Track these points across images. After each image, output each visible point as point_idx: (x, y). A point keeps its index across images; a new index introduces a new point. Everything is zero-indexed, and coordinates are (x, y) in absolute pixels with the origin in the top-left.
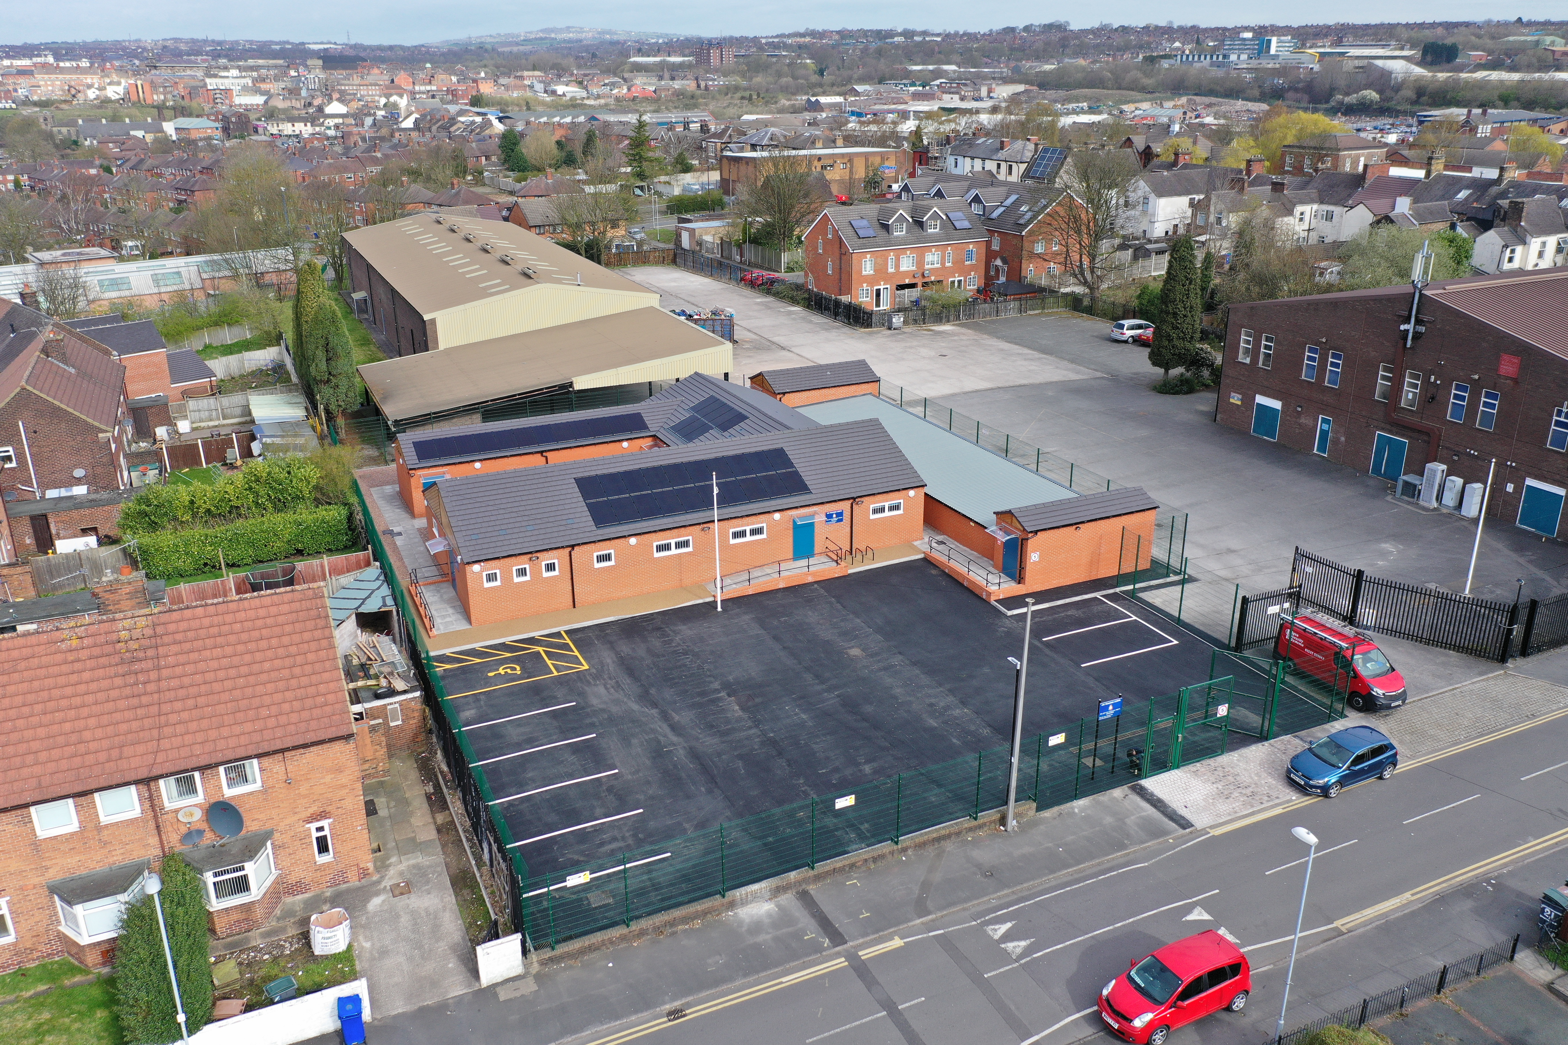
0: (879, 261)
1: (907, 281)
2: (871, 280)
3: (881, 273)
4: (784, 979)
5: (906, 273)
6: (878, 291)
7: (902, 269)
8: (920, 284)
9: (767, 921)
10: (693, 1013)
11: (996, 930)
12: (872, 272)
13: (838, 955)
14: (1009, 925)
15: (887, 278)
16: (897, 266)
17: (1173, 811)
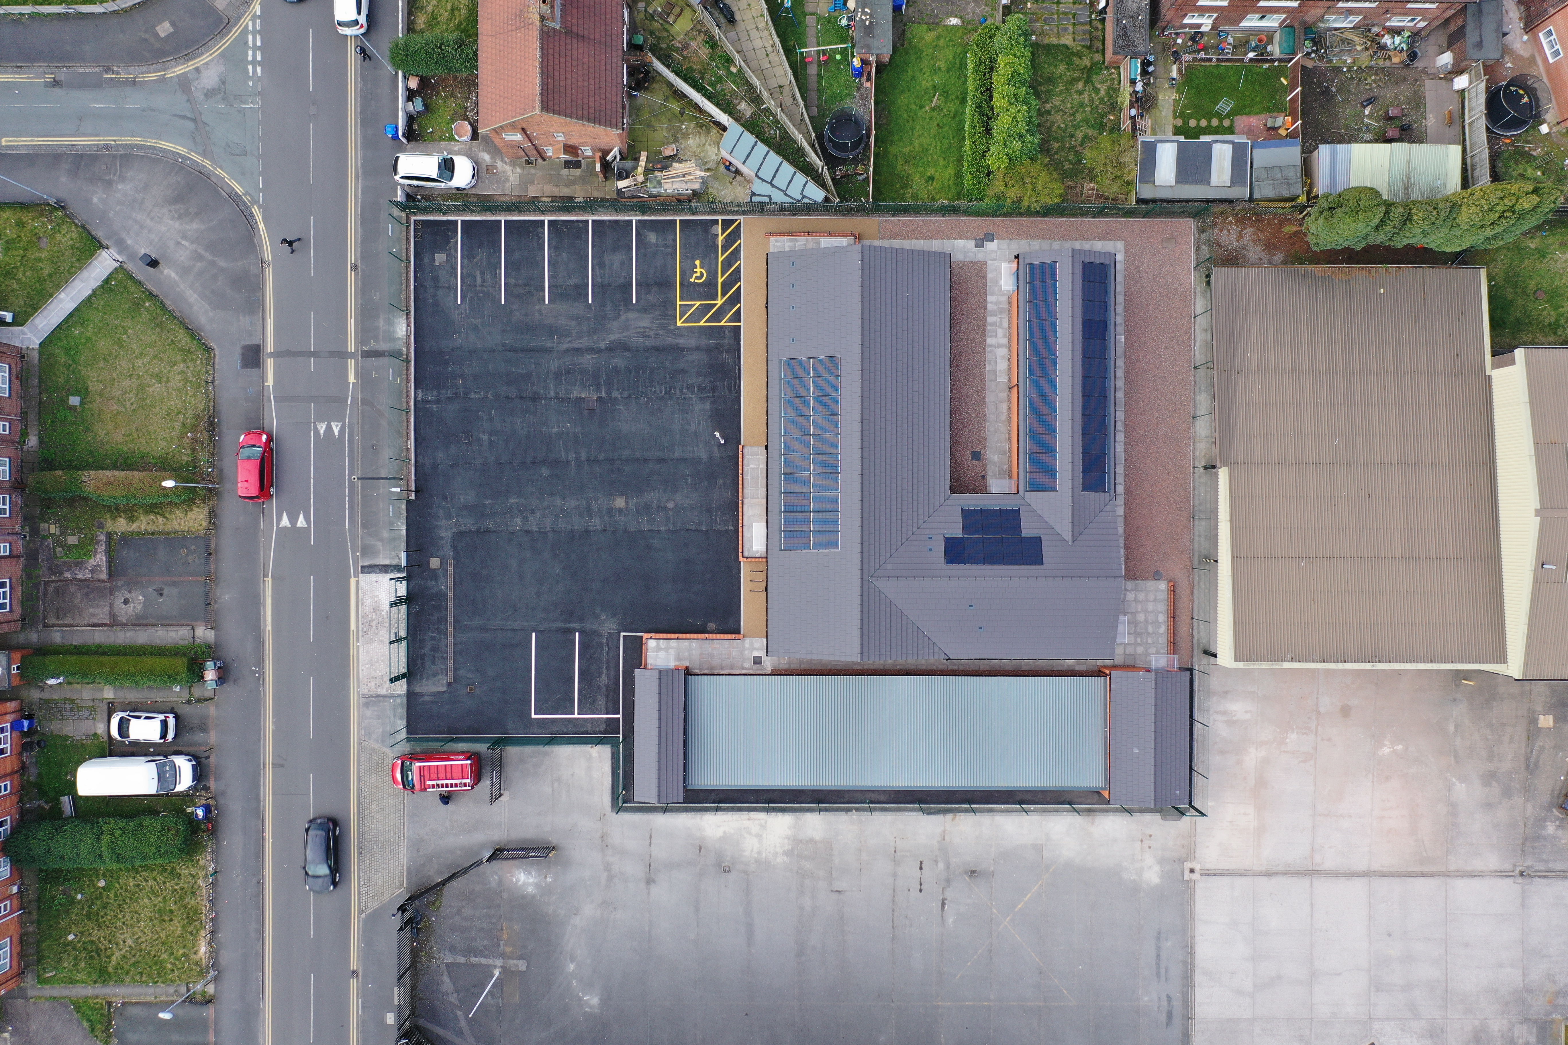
4: (353, 320)
9: (392, 329)
11: (337, 426)
13: (356, 350)
14: (337, 434)
17: (376, 573)
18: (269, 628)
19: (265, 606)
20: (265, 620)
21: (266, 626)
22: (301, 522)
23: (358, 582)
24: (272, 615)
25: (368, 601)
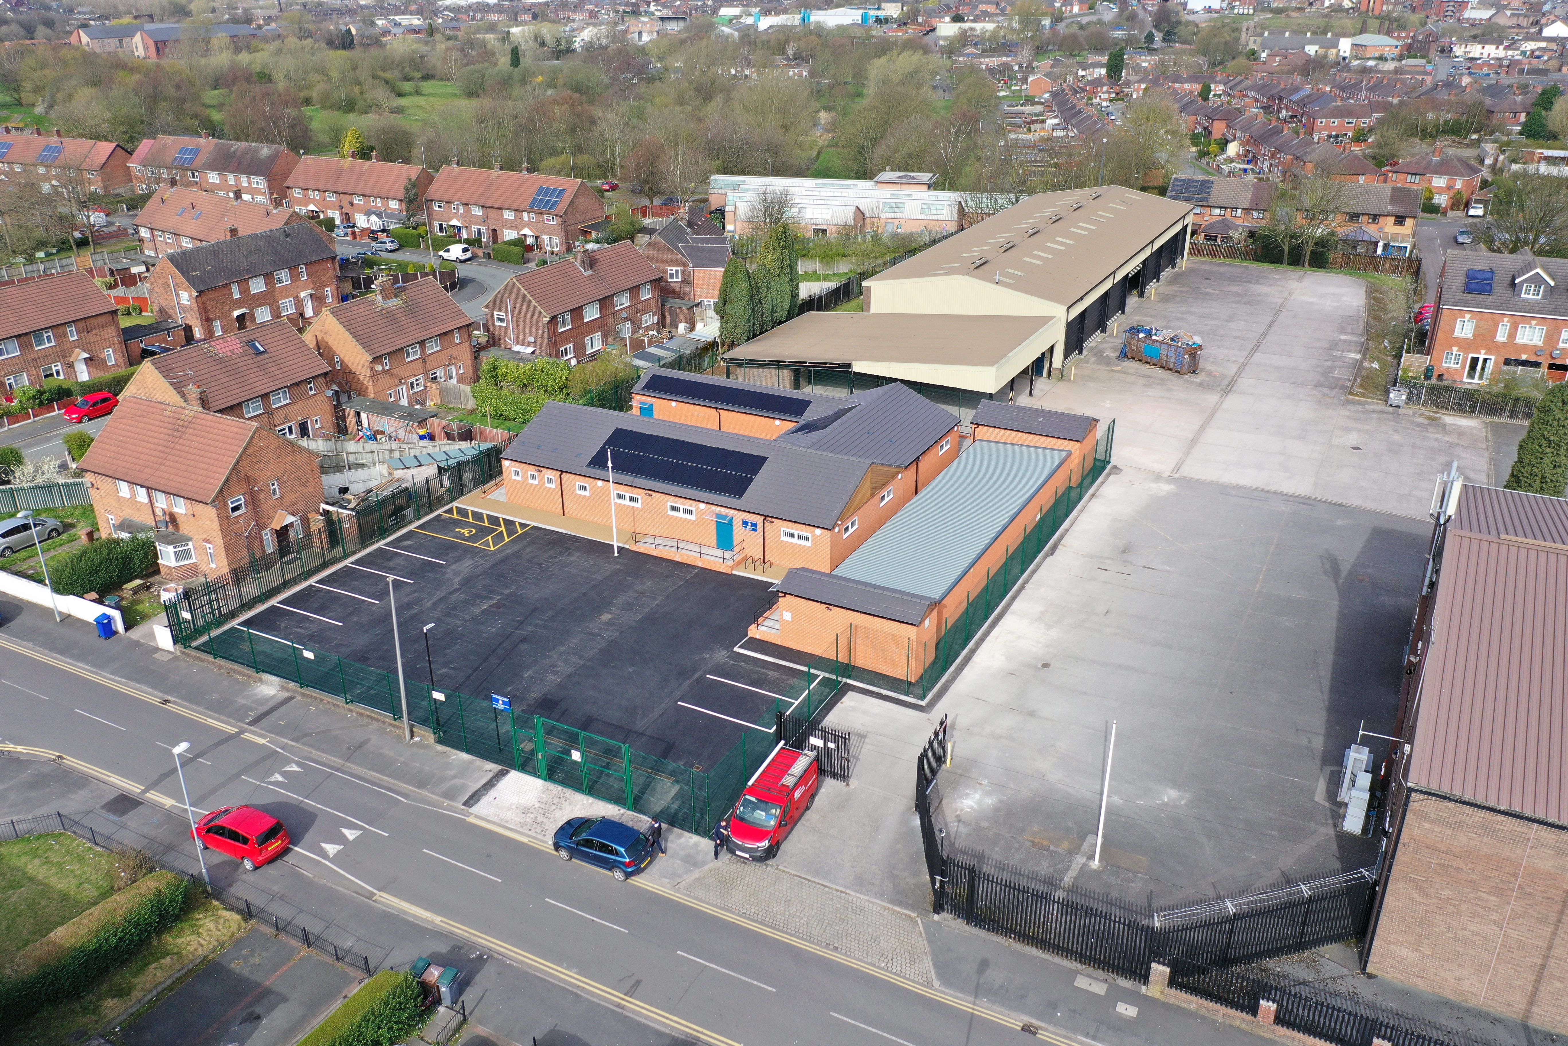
0: (1484, 324)
1: (1524, 357)
2: (1465, 345)
3: (1484, 338)
5: (1525, 348)
6: (1475, 361)
7: (1518, 340)
8: (1545, 364)
10: (170, 707)
11: (291, 767)
12: (1470, 336)
14: (299, 770)
15: (1493, 347)
16: (1512, 334)
17: (484, 795)
18: (438, 919)
19: (405, 913)
20: (426, 920)
21: (432, 922)
22: (350, 835)
23: (477, 816)
24: (426, 909)
25: (509, 815)
